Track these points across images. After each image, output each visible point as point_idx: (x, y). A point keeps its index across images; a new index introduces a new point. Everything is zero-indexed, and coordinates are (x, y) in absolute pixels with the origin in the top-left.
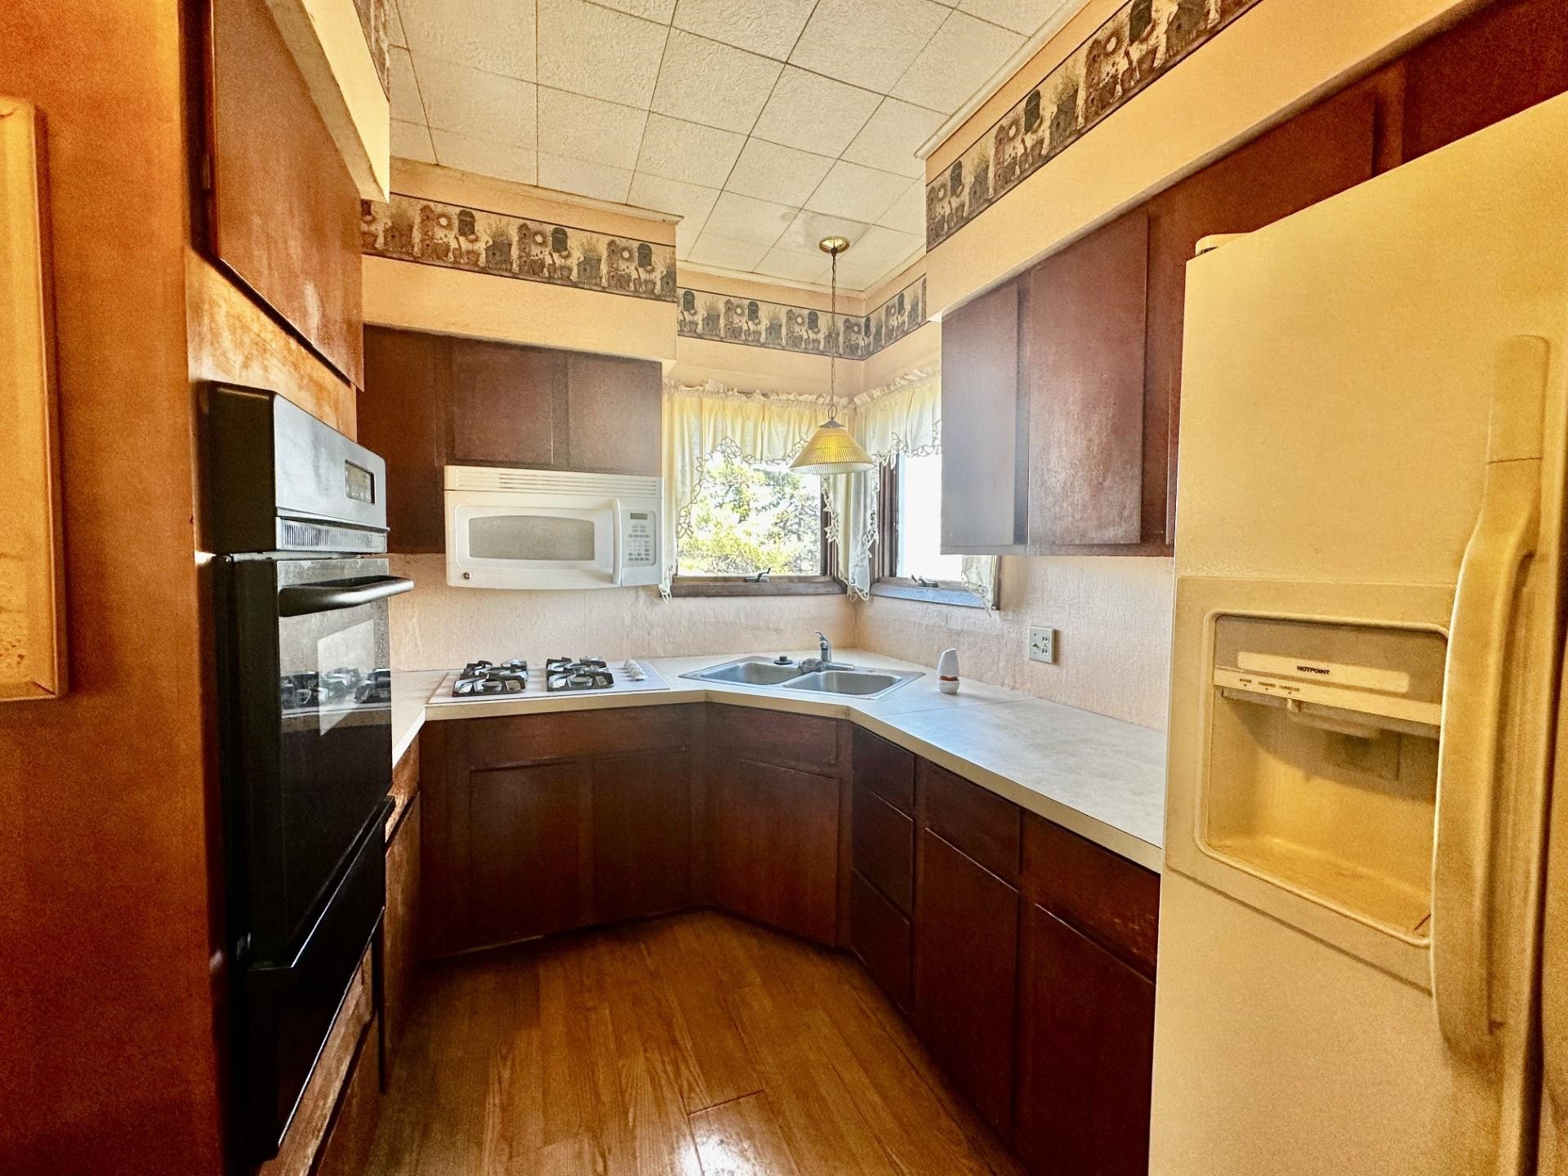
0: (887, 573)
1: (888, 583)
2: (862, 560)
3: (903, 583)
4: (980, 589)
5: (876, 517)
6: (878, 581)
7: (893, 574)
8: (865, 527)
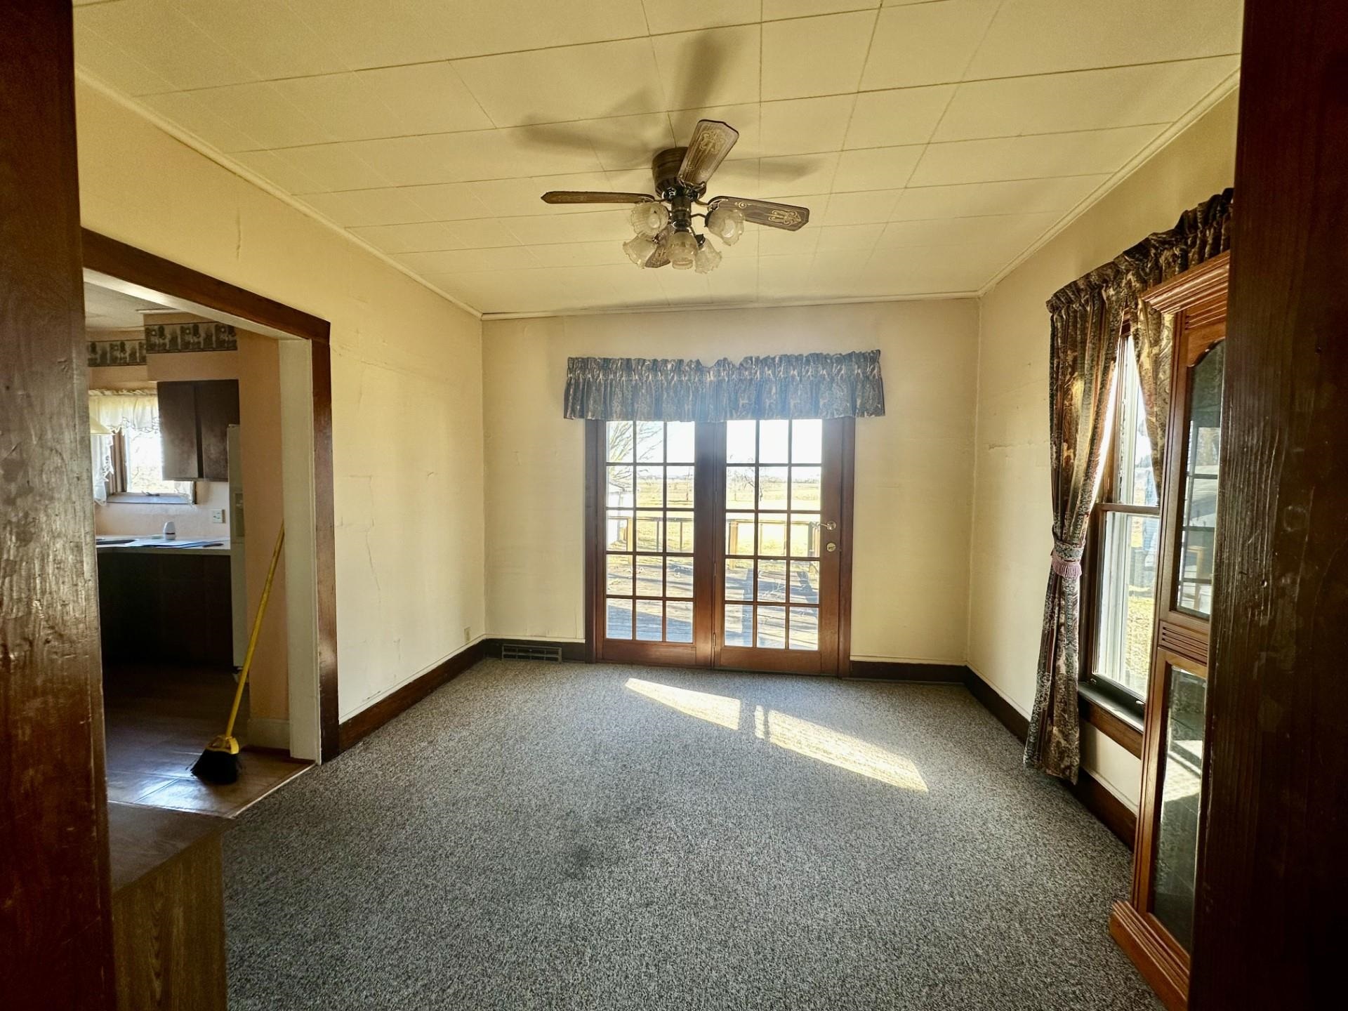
0: (119, 489)
1: (120, 495)
2: (101, 483)
3: (132, 495)
4: (185, 496)
5: (110, 459)
6: (113, 494)
7: (124, 490)
8: (102, 464)
